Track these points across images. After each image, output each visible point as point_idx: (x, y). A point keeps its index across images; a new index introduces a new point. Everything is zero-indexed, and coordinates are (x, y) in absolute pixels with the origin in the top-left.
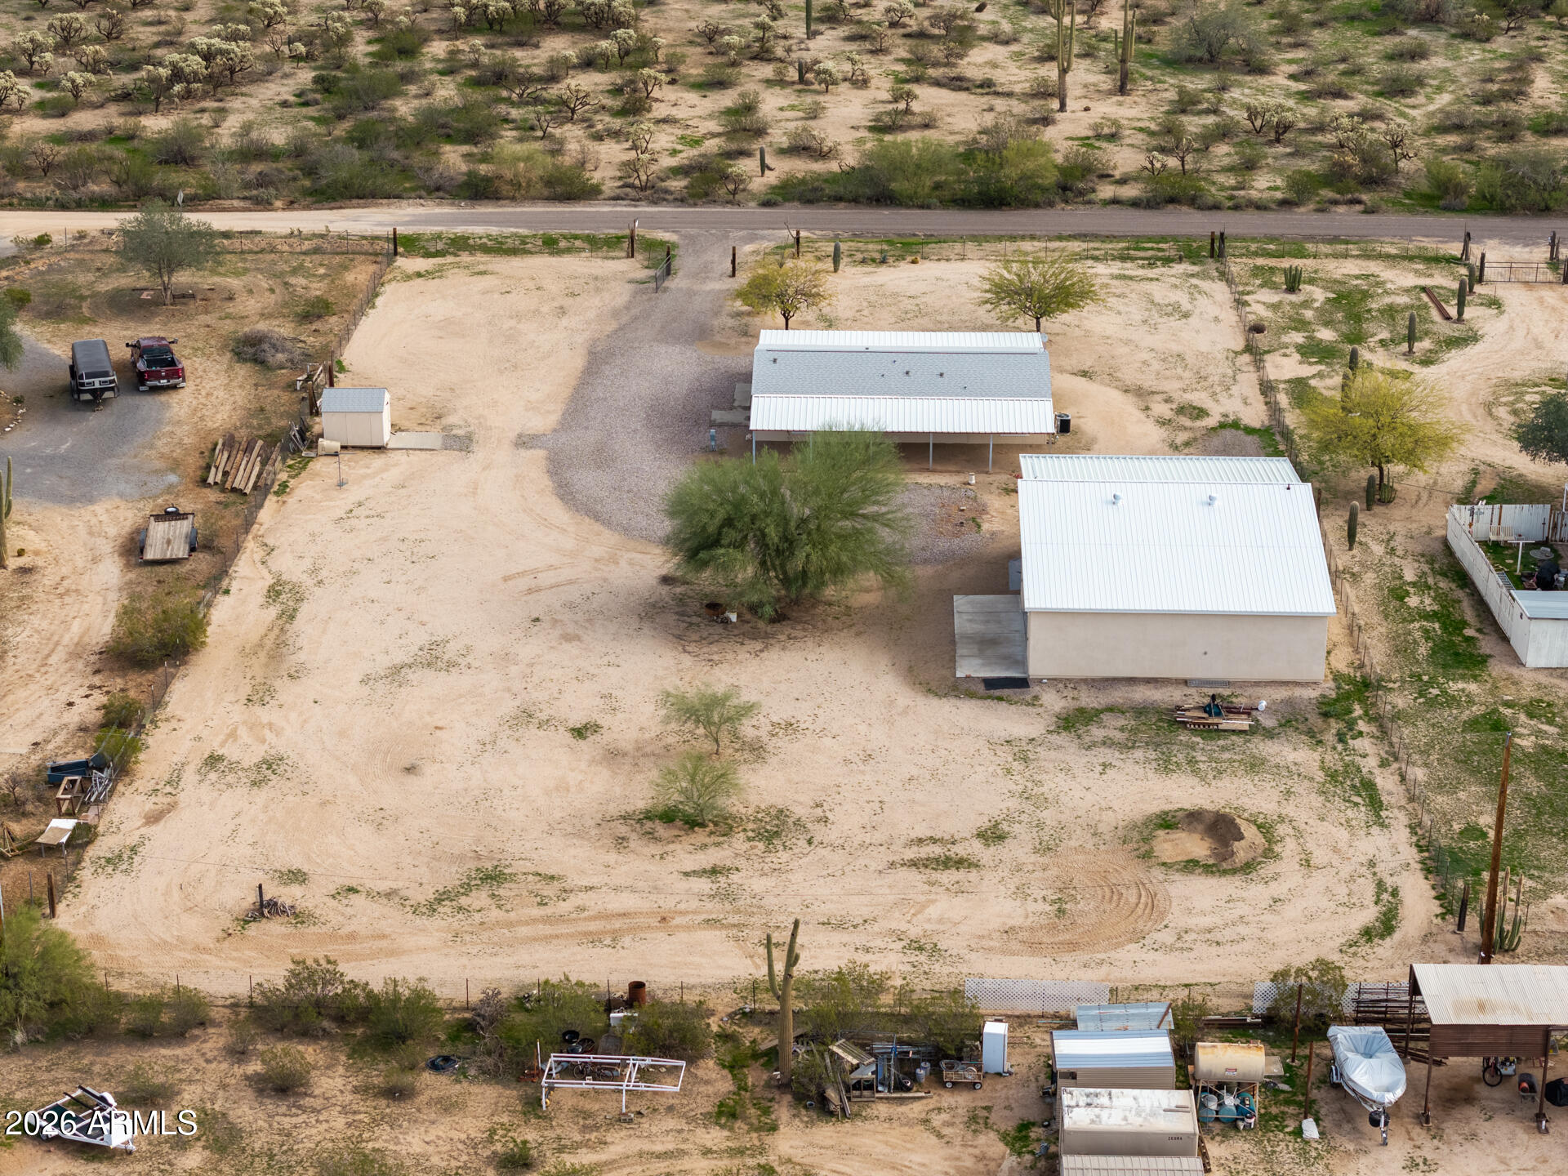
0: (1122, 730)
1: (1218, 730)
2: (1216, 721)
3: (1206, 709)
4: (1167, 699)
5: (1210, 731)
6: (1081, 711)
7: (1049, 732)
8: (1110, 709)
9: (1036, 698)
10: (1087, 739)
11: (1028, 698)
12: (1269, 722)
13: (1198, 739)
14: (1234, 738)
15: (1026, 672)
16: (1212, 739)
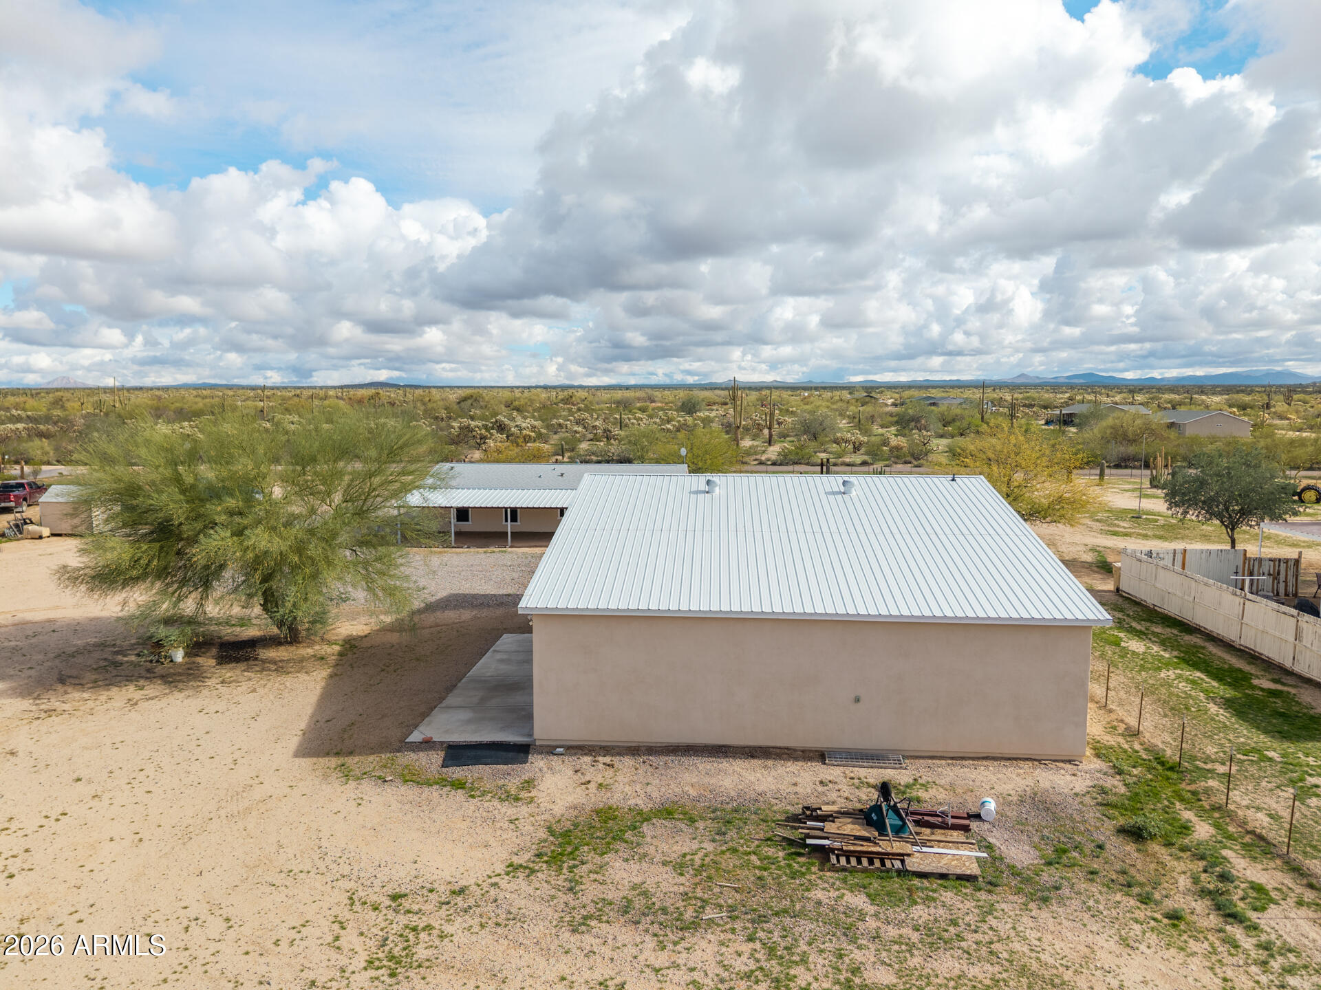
0: (679, 867)
1: (903, 873)
2: (897, 847)
3: (872, 817)
4: (785, 788)
5: (885, 874)
6: (605, 815)
7: (513, 869)
8: (666, 812)
9: (529, 784)
10: (590, 892)
11: (513, 785)
12: (1020, 854)
13: (858, 901)
14: (948, 896)
15: (531, 735)
16: (894, 899)
